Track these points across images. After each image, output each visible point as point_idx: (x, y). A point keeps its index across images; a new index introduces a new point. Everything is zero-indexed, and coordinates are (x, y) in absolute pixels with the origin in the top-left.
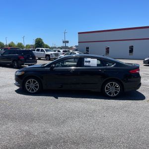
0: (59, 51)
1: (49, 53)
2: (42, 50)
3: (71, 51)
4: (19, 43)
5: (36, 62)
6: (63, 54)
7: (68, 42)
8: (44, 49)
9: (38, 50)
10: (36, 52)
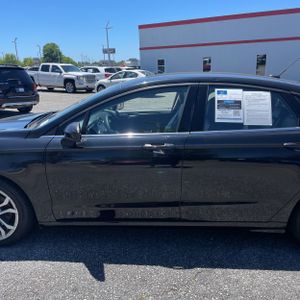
0: (96, 70)
1: (72, 75)
2: (55, 69)
3: (124, 69)
4: (7, 56)
5: (36, 98)
6: (106, 76)
7: (113, 51)
8: (59, 65)
9: (45, 69)
10: (40, 72)
